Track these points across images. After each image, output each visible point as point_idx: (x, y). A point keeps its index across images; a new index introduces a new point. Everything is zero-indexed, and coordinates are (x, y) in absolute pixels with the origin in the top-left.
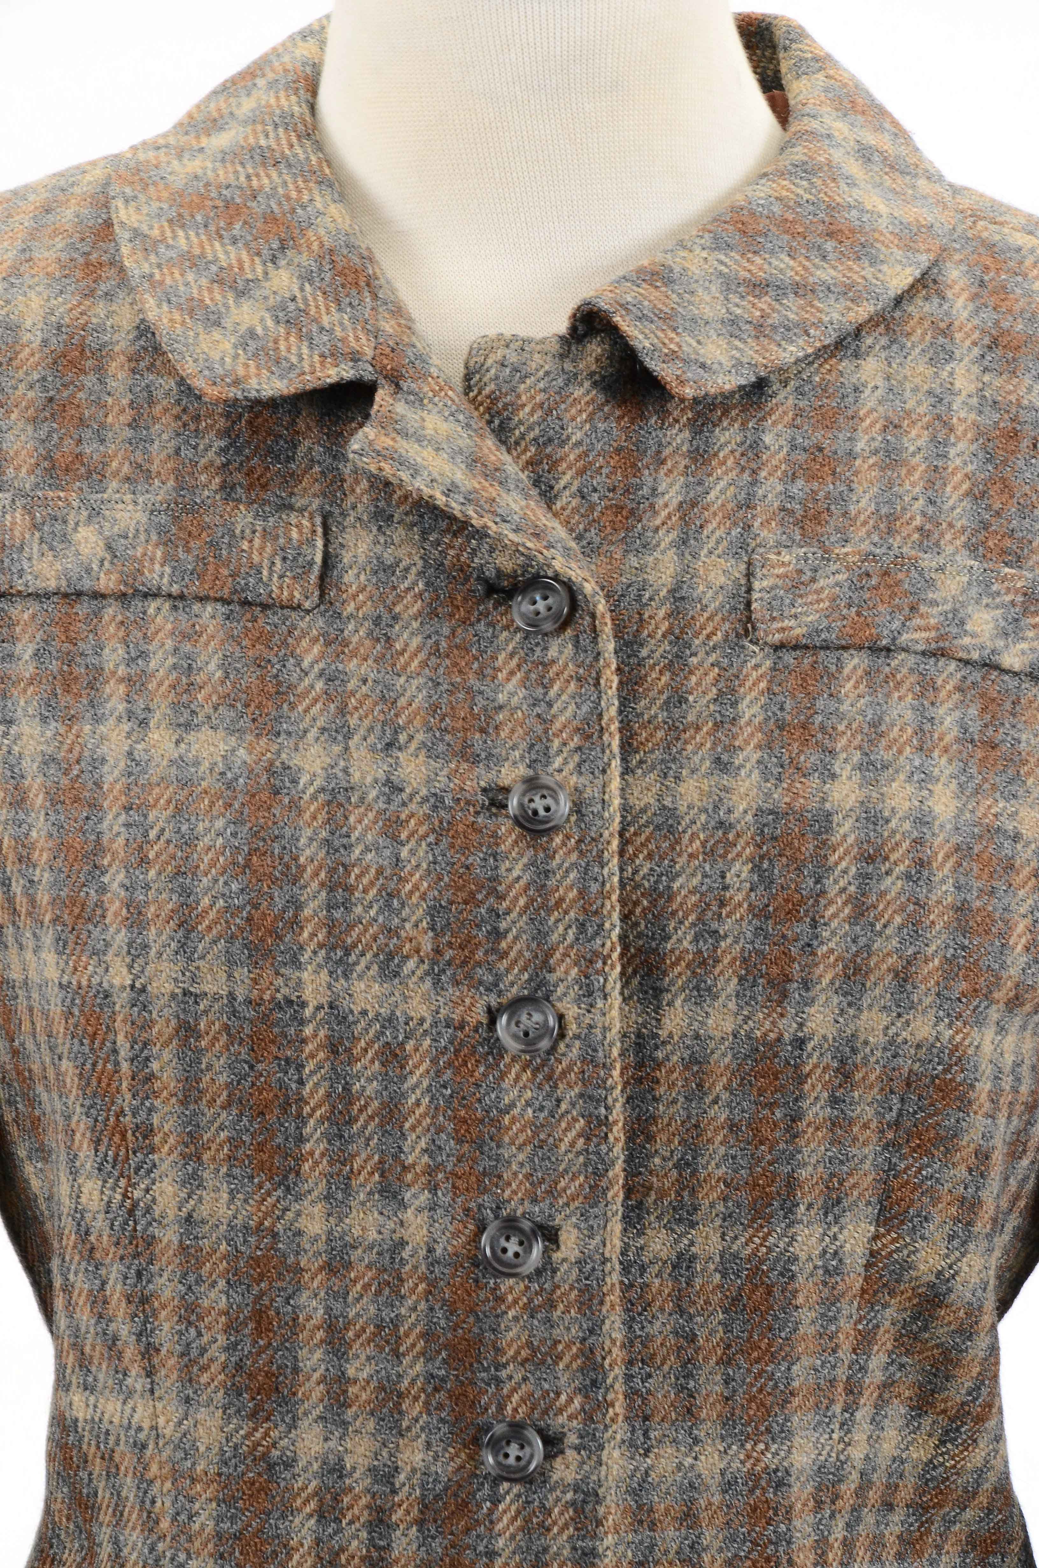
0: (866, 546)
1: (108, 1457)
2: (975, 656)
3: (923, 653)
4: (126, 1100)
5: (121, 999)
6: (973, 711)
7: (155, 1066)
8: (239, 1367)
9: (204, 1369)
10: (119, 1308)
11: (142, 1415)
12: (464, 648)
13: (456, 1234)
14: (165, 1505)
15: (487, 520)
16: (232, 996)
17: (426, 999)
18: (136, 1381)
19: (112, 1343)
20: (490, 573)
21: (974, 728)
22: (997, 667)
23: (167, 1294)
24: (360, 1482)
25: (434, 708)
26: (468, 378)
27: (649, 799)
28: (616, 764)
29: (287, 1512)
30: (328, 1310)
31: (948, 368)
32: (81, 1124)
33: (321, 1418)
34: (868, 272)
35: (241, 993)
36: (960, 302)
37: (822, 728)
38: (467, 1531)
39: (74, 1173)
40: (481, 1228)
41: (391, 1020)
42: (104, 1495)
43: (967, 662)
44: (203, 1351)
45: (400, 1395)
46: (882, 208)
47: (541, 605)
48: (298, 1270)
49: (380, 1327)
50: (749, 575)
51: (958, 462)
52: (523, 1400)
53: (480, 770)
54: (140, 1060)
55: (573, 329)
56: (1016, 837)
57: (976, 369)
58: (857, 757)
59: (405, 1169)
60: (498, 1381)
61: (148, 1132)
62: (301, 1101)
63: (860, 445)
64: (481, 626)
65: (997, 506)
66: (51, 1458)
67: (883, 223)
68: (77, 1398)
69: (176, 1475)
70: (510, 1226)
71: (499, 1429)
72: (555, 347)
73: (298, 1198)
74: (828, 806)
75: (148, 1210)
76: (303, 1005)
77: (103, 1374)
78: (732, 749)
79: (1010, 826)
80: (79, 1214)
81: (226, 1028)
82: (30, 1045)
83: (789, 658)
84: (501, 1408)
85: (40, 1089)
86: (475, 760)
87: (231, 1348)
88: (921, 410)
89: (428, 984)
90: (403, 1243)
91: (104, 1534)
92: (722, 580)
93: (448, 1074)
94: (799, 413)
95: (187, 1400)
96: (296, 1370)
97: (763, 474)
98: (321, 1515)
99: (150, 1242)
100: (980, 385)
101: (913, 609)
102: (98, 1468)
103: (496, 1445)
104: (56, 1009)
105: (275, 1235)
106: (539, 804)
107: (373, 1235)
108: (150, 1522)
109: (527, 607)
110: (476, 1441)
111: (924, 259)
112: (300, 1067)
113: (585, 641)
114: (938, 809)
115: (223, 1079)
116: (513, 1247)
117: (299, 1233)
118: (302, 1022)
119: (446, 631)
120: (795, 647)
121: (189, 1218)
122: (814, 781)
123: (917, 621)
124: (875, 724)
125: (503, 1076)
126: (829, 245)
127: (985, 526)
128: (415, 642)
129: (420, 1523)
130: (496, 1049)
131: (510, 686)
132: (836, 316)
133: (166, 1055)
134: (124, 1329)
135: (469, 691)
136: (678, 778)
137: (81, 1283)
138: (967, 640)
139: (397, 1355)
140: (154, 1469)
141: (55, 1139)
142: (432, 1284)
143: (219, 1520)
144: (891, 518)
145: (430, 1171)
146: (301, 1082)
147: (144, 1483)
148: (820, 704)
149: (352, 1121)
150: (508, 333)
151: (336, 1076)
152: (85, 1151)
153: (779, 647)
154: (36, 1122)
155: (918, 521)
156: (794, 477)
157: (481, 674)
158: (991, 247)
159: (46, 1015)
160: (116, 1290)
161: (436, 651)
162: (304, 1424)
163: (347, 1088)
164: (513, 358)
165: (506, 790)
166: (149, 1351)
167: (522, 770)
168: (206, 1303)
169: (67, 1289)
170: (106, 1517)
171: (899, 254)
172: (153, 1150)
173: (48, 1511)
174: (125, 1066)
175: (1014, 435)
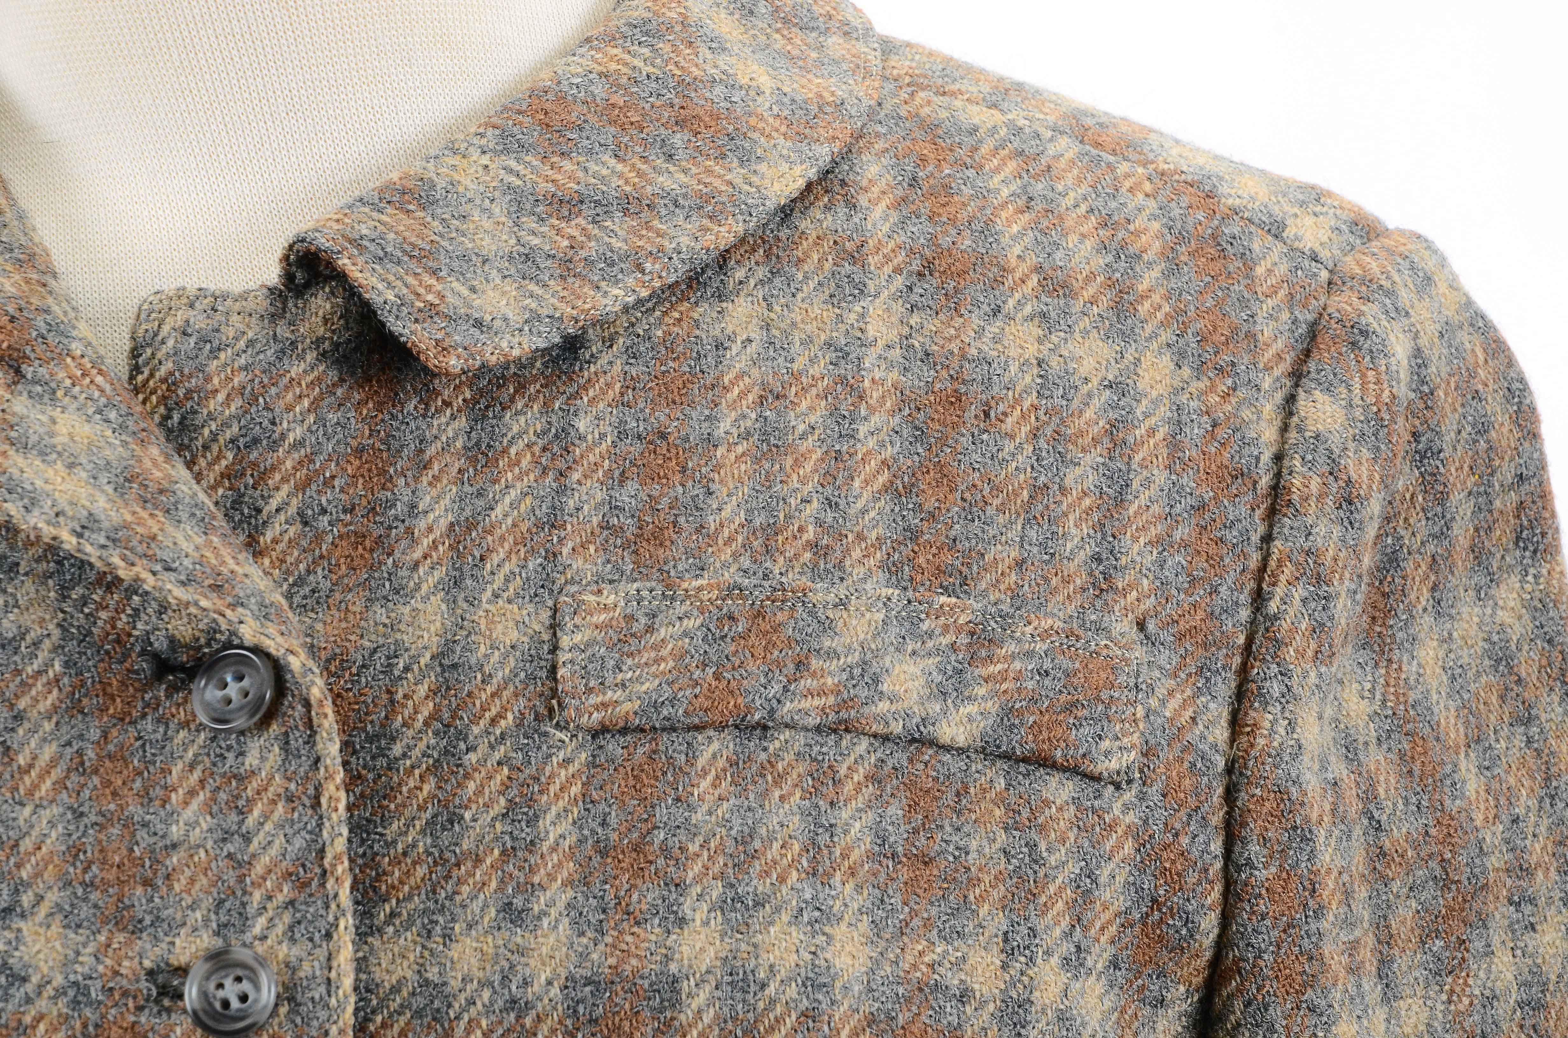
0: (730, 576)
2: (897, 728)
3: (818, 729)
6: (895, 810)
12: (120, 757)
15: (141, 570)
20: (160, 643)
21: (897, 838)
22: (933, 743)
25: (75, 852)
26: (135, 353)
27: (405, 970)
28: (347, 923)
31: (858, 309)
34: (737, 175)
36: (878, 211)
37: (665, 850)
43: (886, 738)
46: (765, 82)
47: (233, 690)
50: (554, 627)
51: (871, 443)
53: (144, 943)
55: (288, 277)
56: (964, 996)
57: (899, 308)
58: (717, 890)
63: (725, 425)
64: (148, 725)
65: (931, 504)
67: (763, 104)
72: (262, 304)
74: (673, 968)
78: (529, 889)
79: (953, 981)
83: (614, 747)
86: (137, 929)
88: (815, 371)
92: (514, 635)
94: (630, 384)
97: (576, 476)
100: (906, 331)
101: (800, 665)
106: (231, 991)
109: (213, 694)
111: (824, 153)
113: (297, 741)
114: (841, 962)
119: (94, 734)
120: (624, 731)
122: (653, 932)
123: (808, 683)
124: (743, 841)
126: (678, 139)
127: (914, 535)
128: (48, 752)
131: (188, 813)
132: (685, 241)
135: (128, 824)
136: (448, 937)
138: (883, 706)
144: (772, 530)
148: (661, 813)
150: (192, 285)
153: (600, 732)
155: (810, 533)
156: (623, 478)
157: (145, 797)
158: (931, 128)
161: (79, 766)
164: (199, 322)
165: (183, 971)
167: (207, 941)
171: (785, 145)
175: (957, 400)
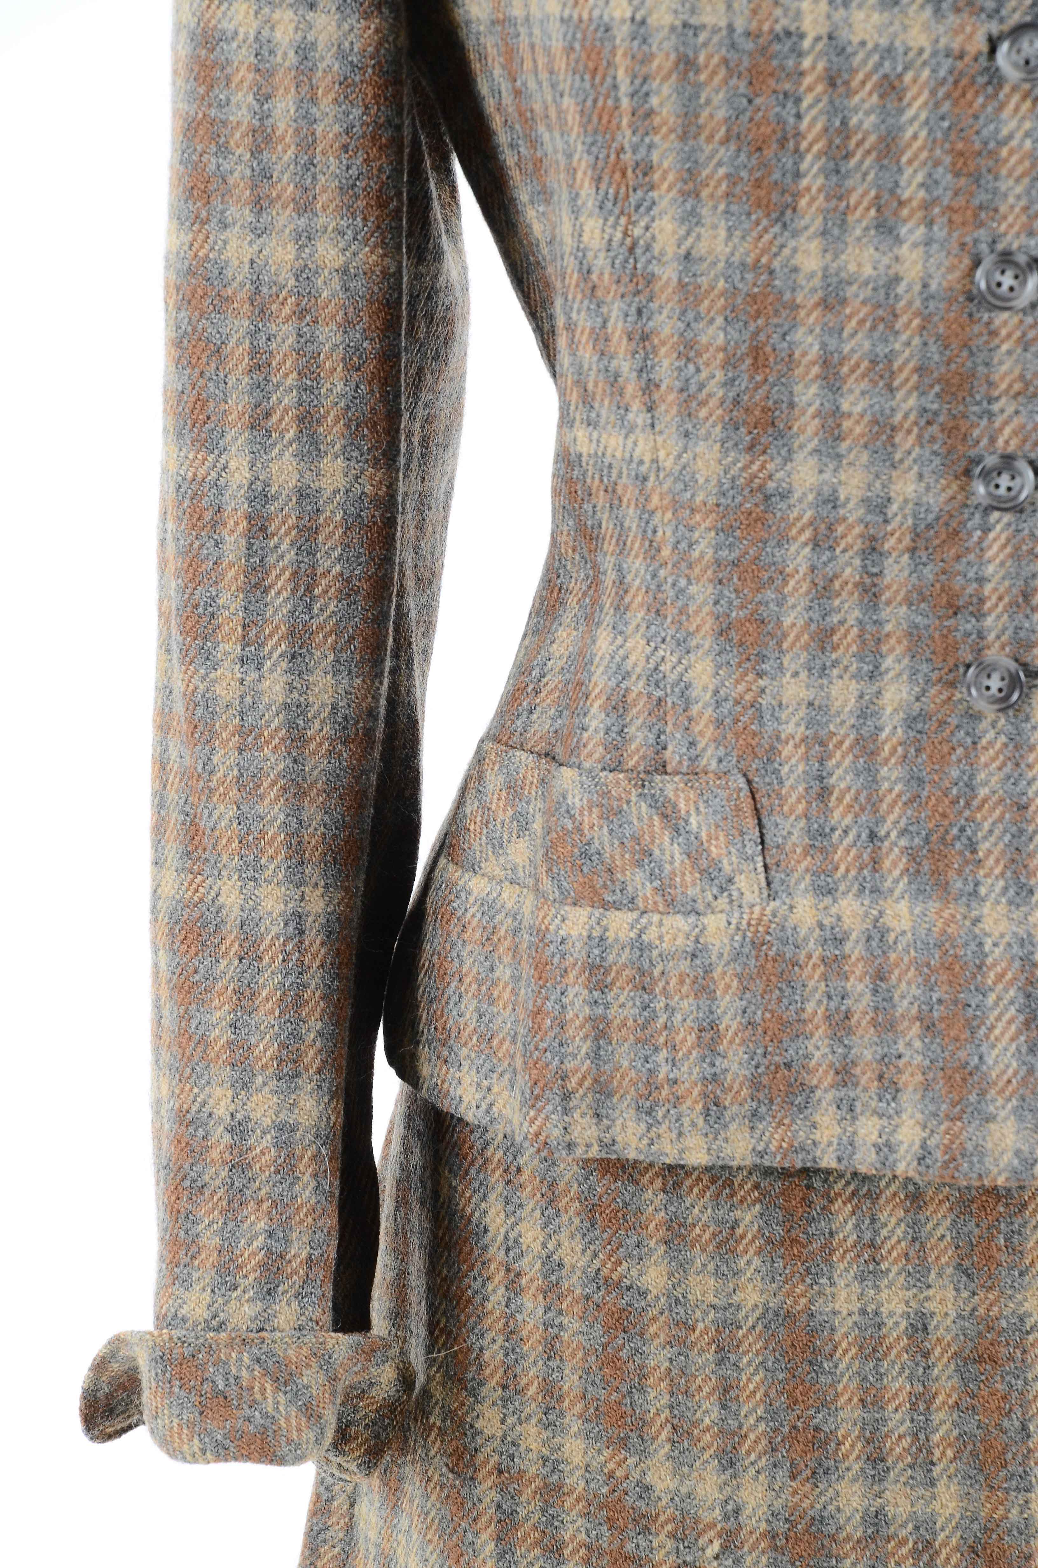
1: (611, 490)
4: (626, 137)
5: (622, 32)
7: (654, 101)
8: (736, 402)
9: (703, 404)
10: (620, 345)
11: (643, 447)
13: (951, 269)
14: (666, 534)
16: (731, 28)
17: (926, 27)
18: (637, 416)
19: (614, 380)
23: (666, 331)
24: (853, 512)
29: (783, 540)
30: (824, 346)
32: (583, 161)
33: (816, 451)
35: (740, 25)
38: (958, 557)
39: (576, 212)
40: (977, 263)
41: (889, 50)
42: (608, 526)
44: (701, 386)
45: (893, 429)
48: (794, 307)
49: (874, 362)
52: (1015, 433)
54: (640, 95)
59: (901, 204)
60: (991, 415)
61: (647, 169)
62: (798, 135)
66: (556, 492)
68: (581, 433)
69: (676, 505)
70: (1006, 259)
71: (991, 461)
73: (795, 234)
75: (648, 248)
76: (802, 36)
77: (605, 409)
80: (581, 252)
81: (725, 61)
82: (532, 85)
84: (993, 440)
85: (541, 129)
87: (729, 383)
89: (928, 12)
90: (897, 279)
91: (608, 563)
93: (946, 106)
95: (687, 434)
96: (792, 405)
98: (816, 544)
99: (650, 279)
102: (601, 500)
103: (986, 475)
104: (557, 44)
105: (771, 272)
107: (868, 271)
108: (652, 550)
110: (967, 473)
112: (798, 101)
115: (721, 114)
116: (1008, 280)
117: (795, 270)
118: (801, 55)
121: (687, 256)
125: (1001, 107)
129: (913, 550)
130: (995, 78)
133: (666, 90)
134: (625, 366)
137: (584, 321)
139: (890, 389)
140: (655, 500)
141: (557, 180)
142: (927, 319)
143: (718, 548)
145: (926, 206)
146: (799, 116)
147: (646, 514)
149: (847, 156)
151: (834, 109)
152: (587, 190)
154: (538, 164)
159: (547, 51)
160: (617, 327)
162: (799, 457)
163: (844, 123)
166: (650, 387)
168: (704, 339)
169: (570, 327)
170: (609, 546)
172: (652, 187)
173: (554, 543)
174: (625, 102)
